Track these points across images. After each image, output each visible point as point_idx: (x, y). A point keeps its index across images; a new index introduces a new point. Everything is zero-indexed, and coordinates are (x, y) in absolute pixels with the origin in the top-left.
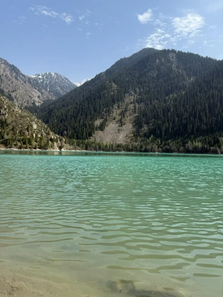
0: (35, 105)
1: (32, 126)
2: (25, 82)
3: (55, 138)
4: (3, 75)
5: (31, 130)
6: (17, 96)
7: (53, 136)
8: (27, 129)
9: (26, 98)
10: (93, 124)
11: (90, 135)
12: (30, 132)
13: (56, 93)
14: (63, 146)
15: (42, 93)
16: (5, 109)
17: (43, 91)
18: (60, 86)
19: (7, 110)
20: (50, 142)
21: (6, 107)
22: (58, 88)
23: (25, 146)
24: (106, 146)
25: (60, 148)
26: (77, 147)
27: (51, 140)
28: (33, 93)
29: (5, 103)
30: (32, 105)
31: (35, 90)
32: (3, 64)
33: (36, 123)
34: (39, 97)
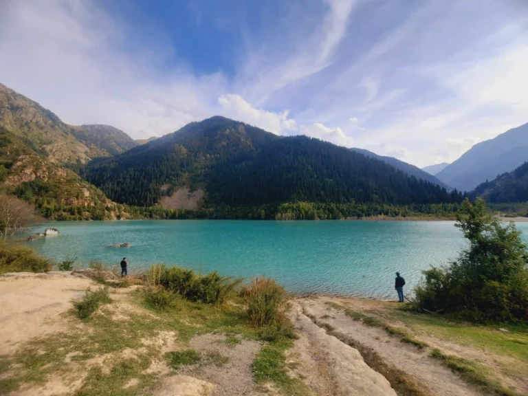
0: (81, 163)
1: (83, 193)
2: (66, 133)
3: (113, 206)
4: (31, 121)
5: (82, 198)
6: (54, 150)
7: (109, 203)
8: (77, 197)
9: (68, 153)
10: (159, 189)
11: (155, 201)
12: (81, 200)
13: (110, 150)
14: (123, 216)
15: (90, 149)
16: (44, 172)
17: (92, 146)
18: (116, 142)
19: (47, 173)
20: (106, 211)
21: (45, 169)
22: (114, 143)
23: (73, 217)
24: (175, 213)
25: (119, 217)
26: (140, 216)
27: (108, 209)
28: (78, 147)
29: (43, 164)
30: (75, 162)
31: (81, 144)
32: (32, 107)
33: (88, 190)
34: (86, 153)
